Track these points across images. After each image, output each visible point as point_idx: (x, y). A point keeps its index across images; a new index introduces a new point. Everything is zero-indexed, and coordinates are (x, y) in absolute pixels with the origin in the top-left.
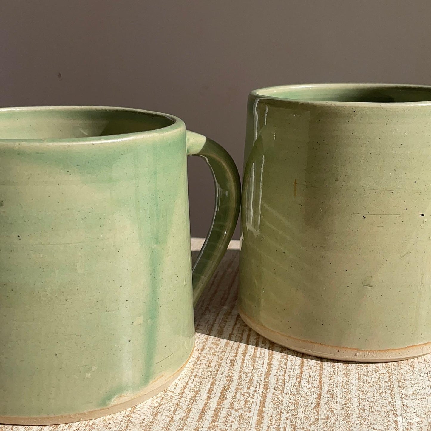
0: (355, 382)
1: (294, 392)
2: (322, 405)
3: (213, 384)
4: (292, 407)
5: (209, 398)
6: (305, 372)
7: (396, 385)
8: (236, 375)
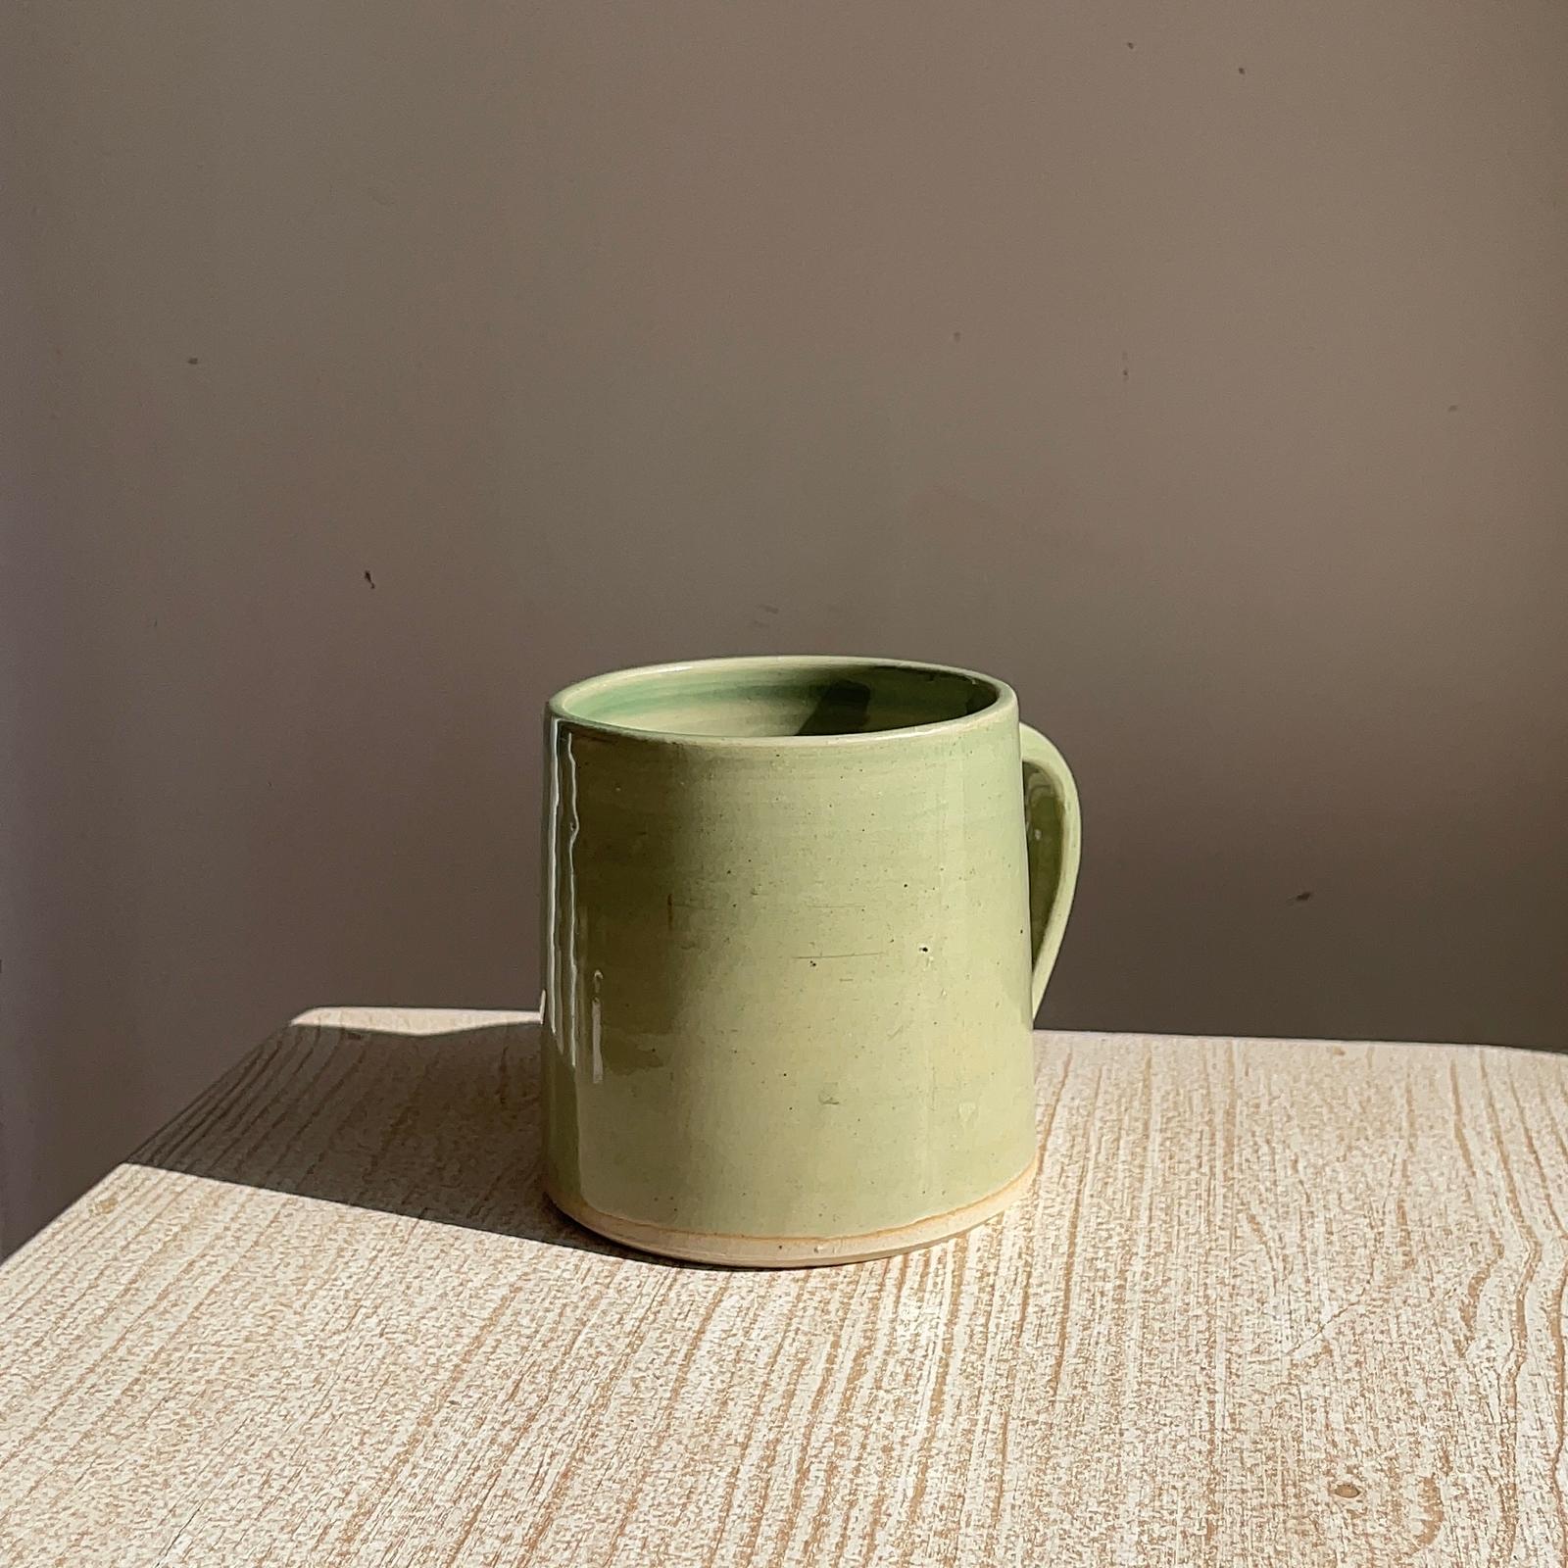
0: (1136, 1333)
1: (1008, 1355)
2: (1063, 1377)
3: (835, 1345)
4: (1003, 1382)
5: (829, 1371)
6: (1032, 1318)
7: (1221, 1337)
8: (884, 1327)
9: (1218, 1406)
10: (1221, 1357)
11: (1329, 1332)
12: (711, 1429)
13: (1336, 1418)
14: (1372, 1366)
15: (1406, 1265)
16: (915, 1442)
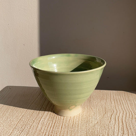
9: (88, 128)
10: (88, 123)
11: (98, 121)
12: (40, 131)
13: (98, 130)
14: (102, 124)
15: (105, 113)
16: (59, 132)
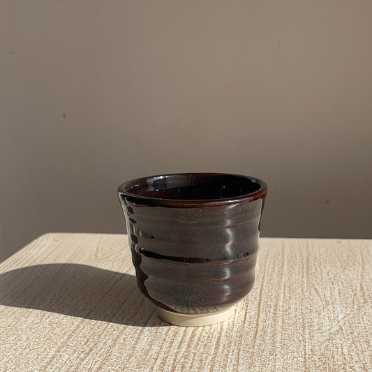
9: (307, 347)
10: (307, 331)
11: (341, 323)
12: (146, 353)
13: (345, 351)
14: (355, 334)
15: (364, 303)
16: (210, 358)
